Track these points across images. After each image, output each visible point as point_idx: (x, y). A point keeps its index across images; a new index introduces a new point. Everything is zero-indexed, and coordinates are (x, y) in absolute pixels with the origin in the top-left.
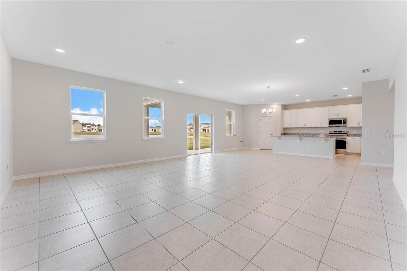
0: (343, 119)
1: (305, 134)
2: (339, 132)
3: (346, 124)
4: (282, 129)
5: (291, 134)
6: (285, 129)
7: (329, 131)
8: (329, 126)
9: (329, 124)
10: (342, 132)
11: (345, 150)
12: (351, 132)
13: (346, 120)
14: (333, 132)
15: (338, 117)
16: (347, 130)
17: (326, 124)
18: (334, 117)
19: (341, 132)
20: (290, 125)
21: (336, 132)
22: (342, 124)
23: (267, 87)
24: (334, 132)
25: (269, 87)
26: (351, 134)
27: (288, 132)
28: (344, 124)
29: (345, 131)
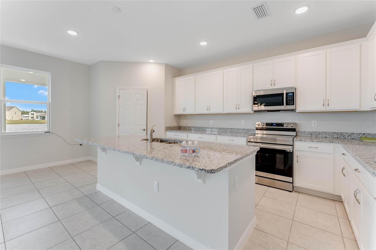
0: (285, 92)
2: (278, 125)
3: (293, 104)
4: (173, 116)
6: (179, 117)
7: (257, 124)
8: (255, 111)
9: (254, 106)
10: (285, 127)
11: (289, 179)
12: (305, 126)
13: (293, 93)
15: (275, 87)
16: (297, 122)
17: (248, 106)
19: (281, 125)
21: (272, 124)
22: (283, 105)
24: (267, 124)
26: (304, 132)
27: (184, 123)
28: (287, 104)
29: (291, 124)
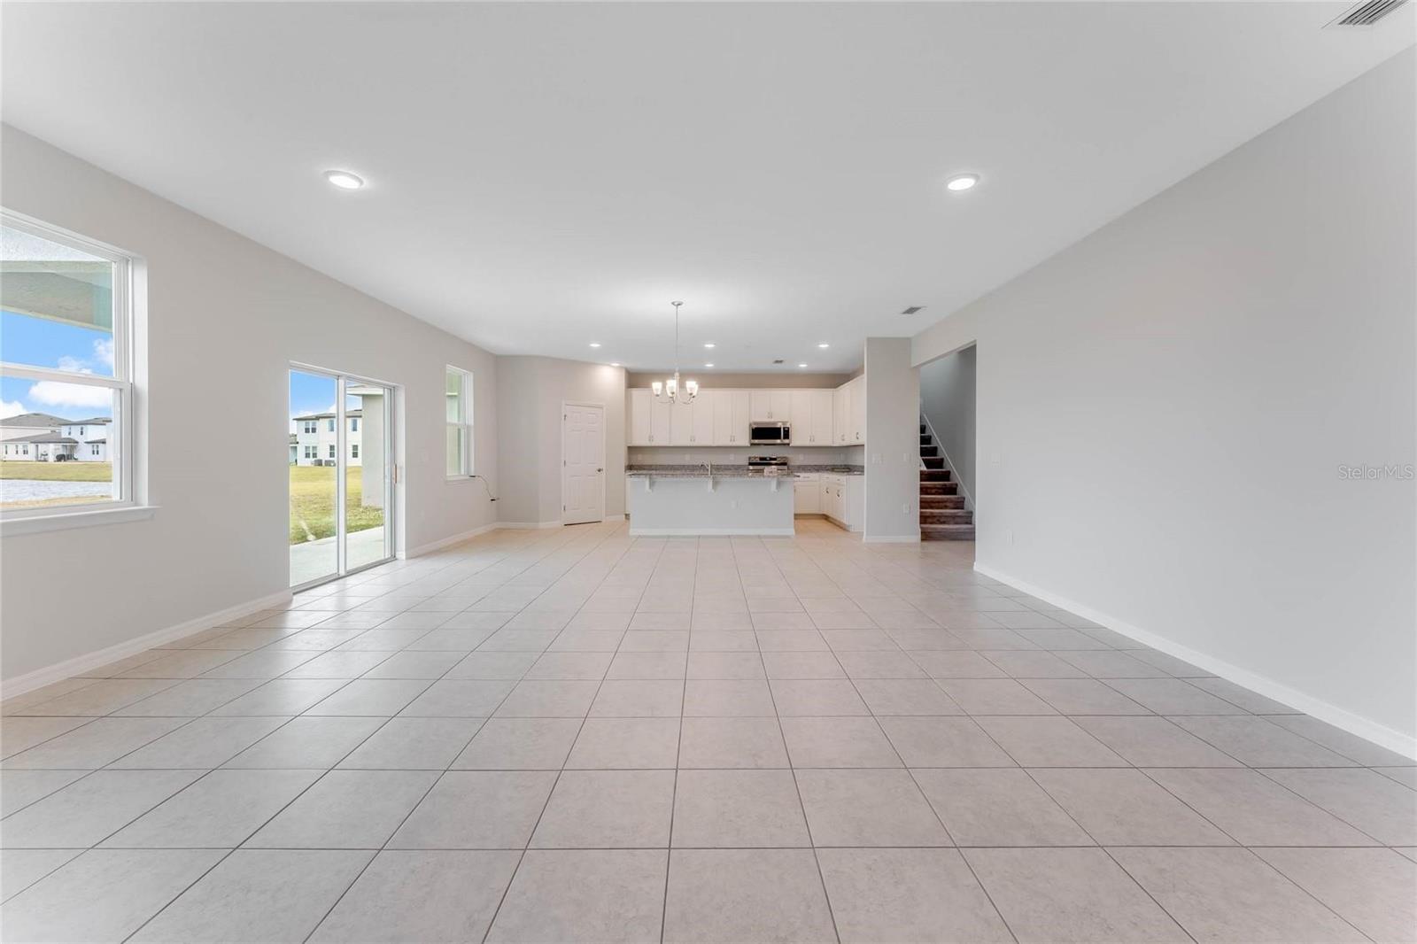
0: (782, 426)
1: (688, 466)
2: (771, 460)
3: (788, 439)
4: (626, 449)
5: (650, 468)
6: (632, 450)
7: (750, 458)
8: (752, 444)
9: (753, 438)
10: (778, 461)
12: (797, 459)
13: (789, 428)
14: (759, 461)
15: (772, 420)
16: (790, 456)
17: (744, 439)
18: (764, 419)
19: (775, 459)
20: (651, 438)
21: (765, 459)
22: (779, 439)
23: (673, 303)
24: (761, 459)
25: (679, 304)
26: (794, 466)
27: (640, 459)
28: (783, 438)
29: (784, 458)
